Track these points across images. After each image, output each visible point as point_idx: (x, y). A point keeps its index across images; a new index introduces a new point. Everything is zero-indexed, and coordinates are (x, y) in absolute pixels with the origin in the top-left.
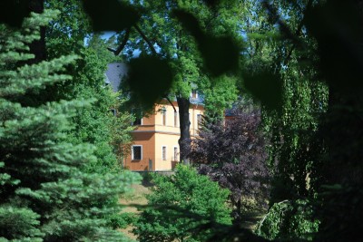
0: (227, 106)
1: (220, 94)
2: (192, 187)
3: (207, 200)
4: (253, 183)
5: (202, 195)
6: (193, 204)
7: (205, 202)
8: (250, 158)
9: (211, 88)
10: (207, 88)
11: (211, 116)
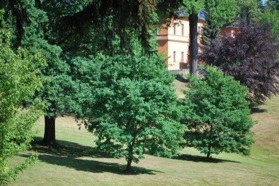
0: (228, 20)
1: (222, 11)
2: (221, 85)
3: (232, 95)
4: (253, 81)
5: (228, 91)
6: (222, 98)
7: (231, 97)
8: (251, 62)
9: (215, 6)
10: (212, 6)
11: (210, 28)
